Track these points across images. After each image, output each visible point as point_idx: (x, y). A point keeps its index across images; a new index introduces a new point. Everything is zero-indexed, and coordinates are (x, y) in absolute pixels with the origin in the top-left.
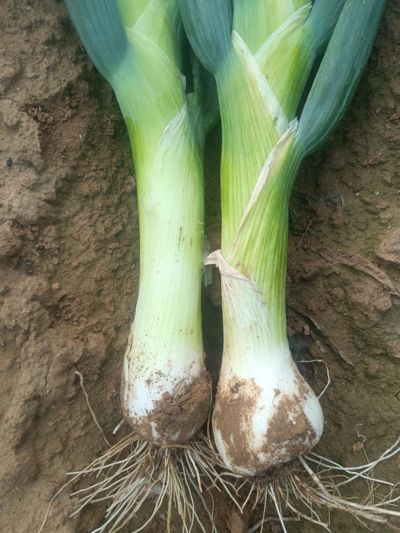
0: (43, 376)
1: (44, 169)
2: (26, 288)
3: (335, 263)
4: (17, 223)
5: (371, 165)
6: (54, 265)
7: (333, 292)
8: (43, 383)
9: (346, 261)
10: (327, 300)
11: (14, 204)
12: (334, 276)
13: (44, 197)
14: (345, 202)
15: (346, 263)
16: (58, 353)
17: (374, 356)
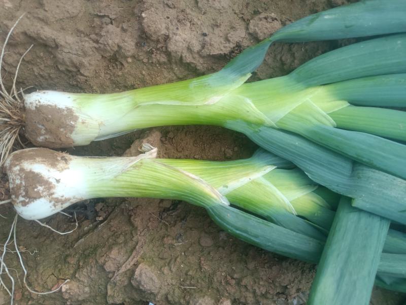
0: (71, 51)
1: (201, 56)
2: (126, 43)
3: (139, 237)
4: (167, 38)
5: (200, 262)
6: (142, 59)
7: (121, 235)
8: (66, 50)
9: (140, 244)
10: (117, 232)
11: (178, 37)
12: (132, 237)
13: (183, 55)
14: (178, 246)
15: (139, 244)
16: (85, 61)
17: (79, 261)
